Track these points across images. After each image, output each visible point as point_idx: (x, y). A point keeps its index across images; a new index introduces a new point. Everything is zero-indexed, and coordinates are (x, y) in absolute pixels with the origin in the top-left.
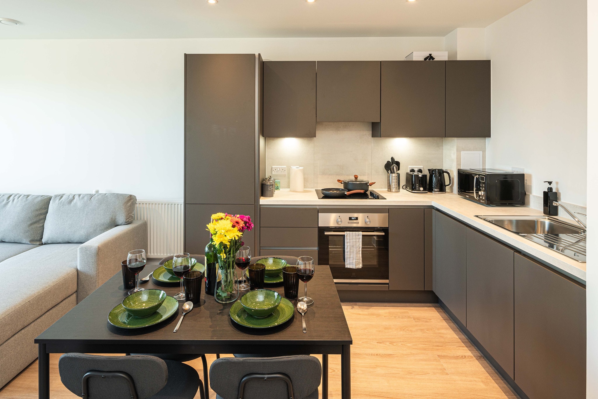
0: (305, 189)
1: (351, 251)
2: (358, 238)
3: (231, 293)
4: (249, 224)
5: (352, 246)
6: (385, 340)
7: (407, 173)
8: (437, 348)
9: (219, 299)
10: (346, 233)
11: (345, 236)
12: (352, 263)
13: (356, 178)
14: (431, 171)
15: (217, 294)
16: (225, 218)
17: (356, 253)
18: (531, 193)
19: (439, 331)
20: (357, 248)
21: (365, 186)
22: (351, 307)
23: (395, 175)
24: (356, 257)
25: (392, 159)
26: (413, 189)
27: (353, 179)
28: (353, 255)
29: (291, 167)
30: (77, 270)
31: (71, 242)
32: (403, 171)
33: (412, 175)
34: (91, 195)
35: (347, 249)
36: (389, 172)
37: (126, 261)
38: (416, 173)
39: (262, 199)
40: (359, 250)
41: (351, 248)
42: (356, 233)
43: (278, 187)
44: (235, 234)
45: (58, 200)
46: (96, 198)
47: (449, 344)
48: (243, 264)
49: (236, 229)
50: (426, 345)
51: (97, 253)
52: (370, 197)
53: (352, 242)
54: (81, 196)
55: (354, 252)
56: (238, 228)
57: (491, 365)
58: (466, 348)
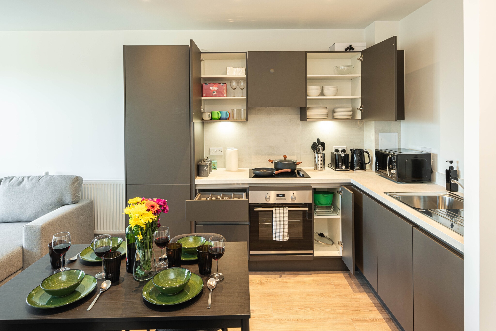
0: (239, 169)
1: (279, 225)
2: (284, 213)
3: (150, 271)
4: (164, 208)
5: (279, 221)
6: (307, 306)
7: (332, 153)
8: (352, 312)
9: (136, 277)
10: (273, 209)
11: (273, 212)
12: (279, 236)
13: (285, 158)
14: (353, 151)
15: (136, 272)
16: (141, 202)
17: (283, 226)
18: (437, 171)
19: (356, 297)
20: (284, 223)
21: (293, 165)
22: (279, 276)
23: (320, 155)
24: (283, 231)
25: (318, 140)
26: (336, 168)
27: (283, 158)
28: (280, 229)
29: (227, 148)
30: (23, 248)
31: (20, 221)
32: (328, 152)
33: (336, 155)
34: (40, 177)
35: (275, 224)
36: (315, 152)
37: (51, 243)
38: (339, 153)
39: (197, 179)
40: (285, 224)
41: (279, 222)
42: (283, 209)
43: (215, 167)
44: (150, 217)
45: (8, 182)
46: (44, 180)
47: (363, 308)
48: (162, 243)
49: (150, 212)
50: (342, 310)
51: (41, 232)
52: (298, 175)
53: (279, 217)
54: (30, 178)
55: (281, 226)
56: (152, 212)
57: (398, 327)
58: (378, 312)
